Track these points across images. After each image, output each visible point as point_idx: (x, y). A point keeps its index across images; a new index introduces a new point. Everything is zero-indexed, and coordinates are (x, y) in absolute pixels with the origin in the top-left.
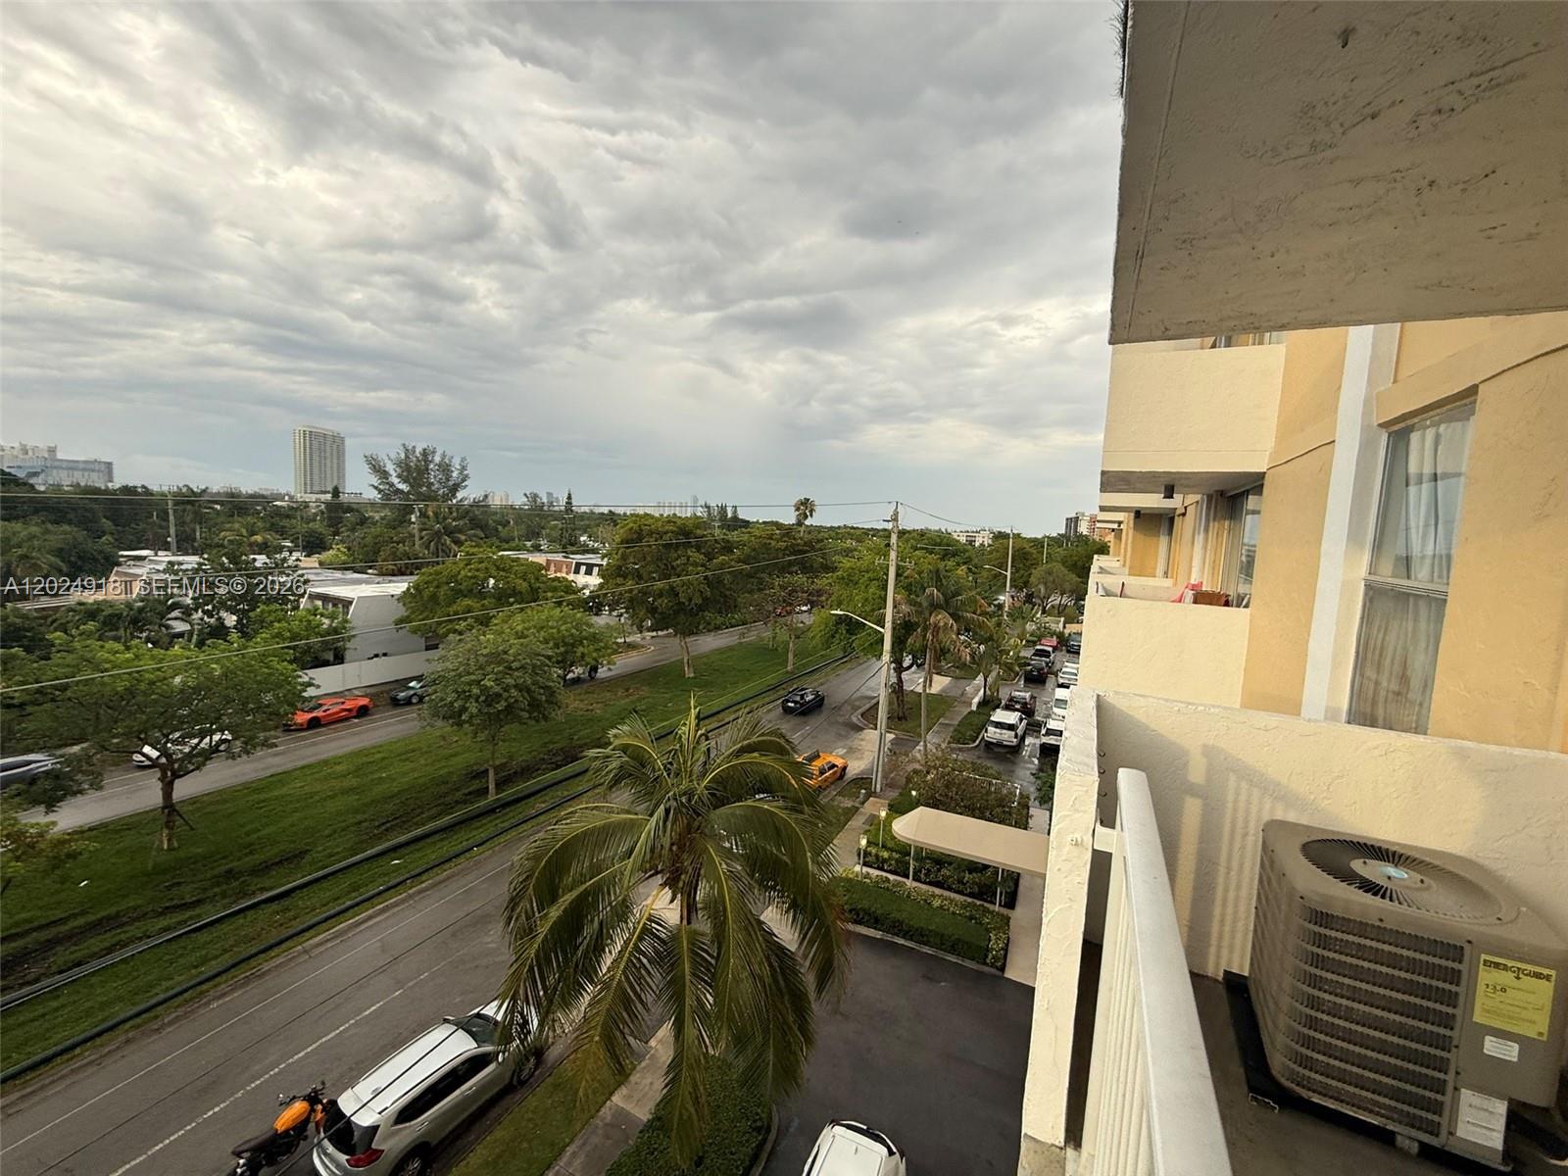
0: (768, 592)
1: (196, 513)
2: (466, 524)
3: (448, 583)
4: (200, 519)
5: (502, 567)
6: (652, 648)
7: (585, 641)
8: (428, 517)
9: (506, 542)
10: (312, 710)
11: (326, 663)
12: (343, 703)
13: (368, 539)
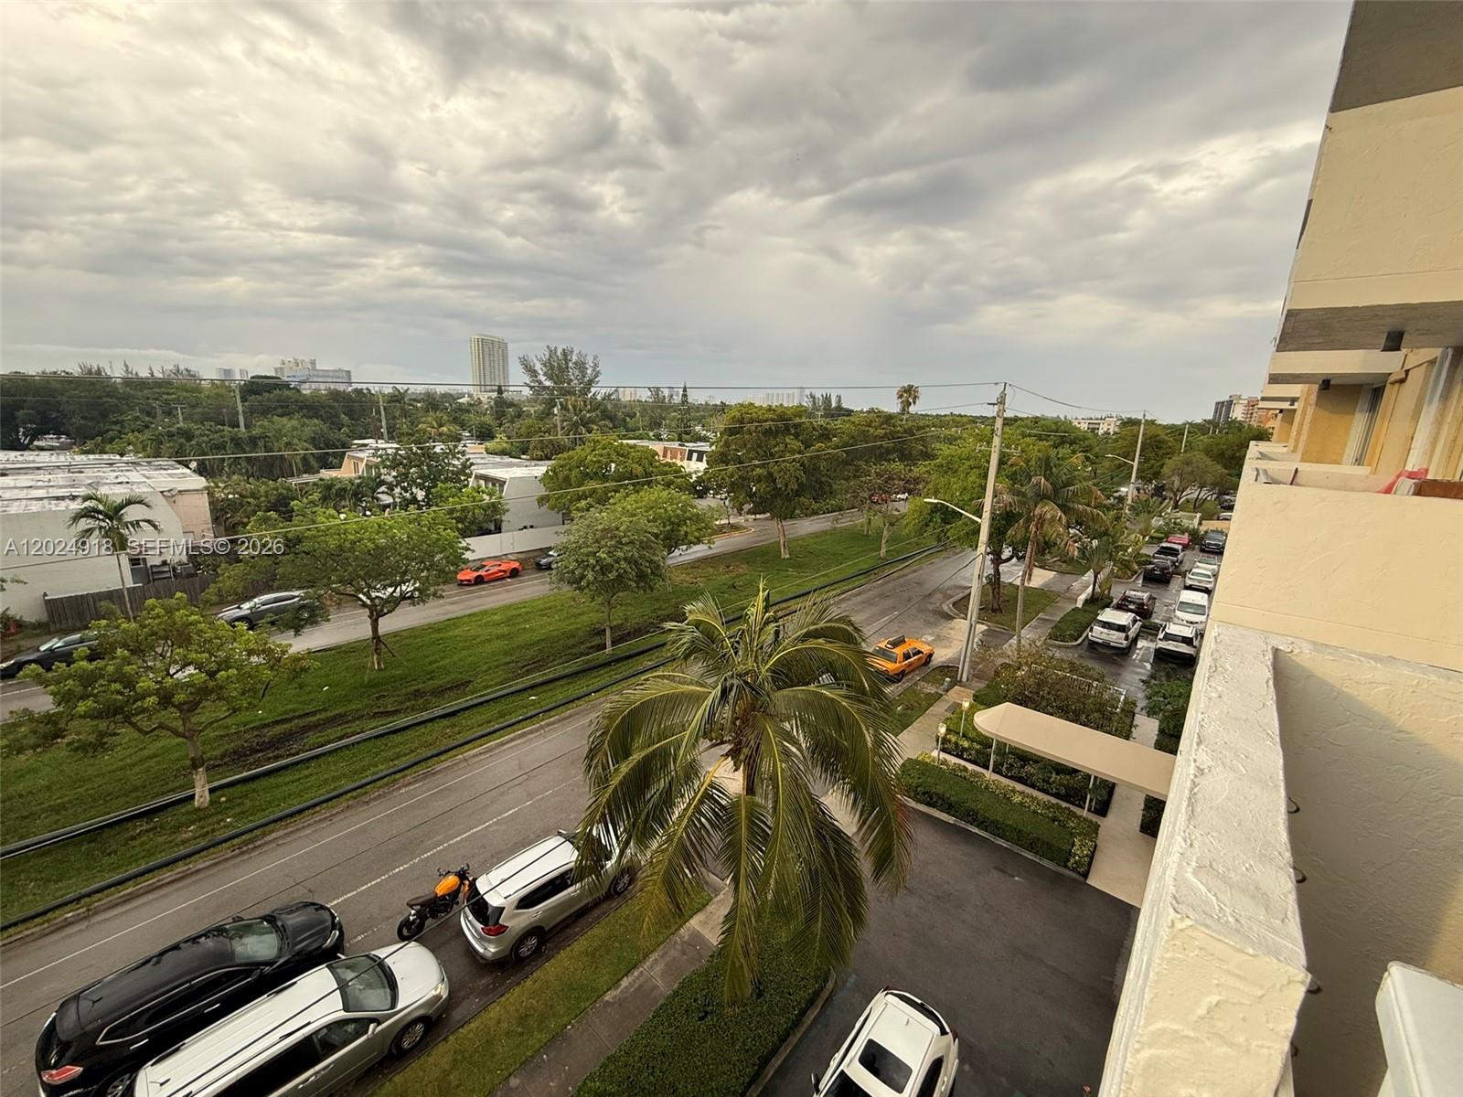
0: (863, 479)
1: (403, 409)
2: (597, 415)
3: (579, 468)
4: (405, 414)
5: (622, 453)
6: (753, 530)
7: (688, 521)
8: (568, 410)
9: (631, 432)
10: (478, 569)
11: (489, 532)
12: (500, 565)
13: (523, 430)
